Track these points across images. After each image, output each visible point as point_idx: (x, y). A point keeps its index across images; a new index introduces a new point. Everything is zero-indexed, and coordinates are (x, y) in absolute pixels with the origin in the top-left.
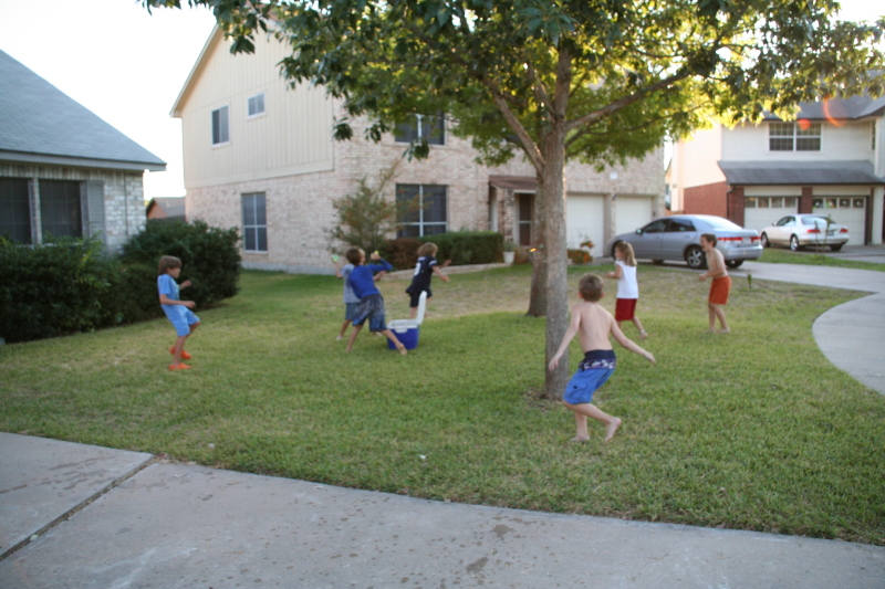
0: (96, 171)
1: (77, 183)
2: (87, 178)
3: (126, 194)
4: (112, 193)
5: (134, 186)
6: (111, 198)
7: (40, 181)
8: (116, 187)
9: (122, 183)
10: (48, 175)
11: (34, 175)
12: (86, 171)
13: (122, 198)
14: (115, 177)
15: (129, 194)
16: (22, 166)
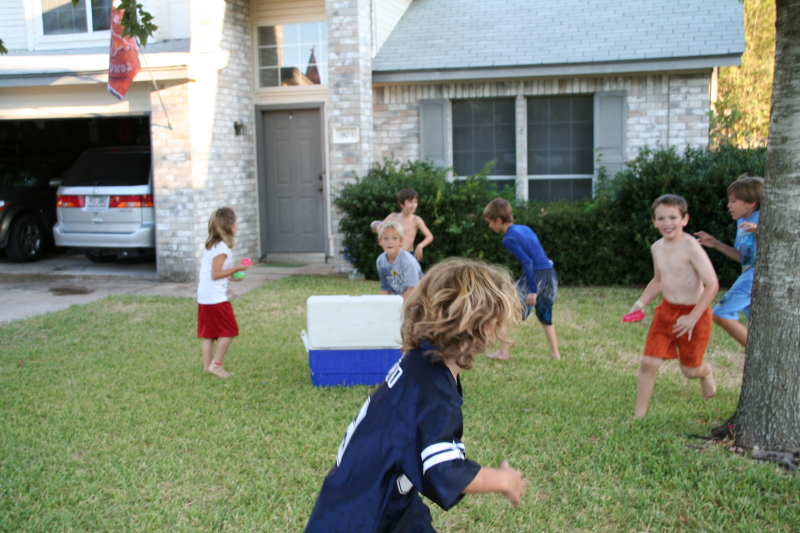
0: (614, 78)
1: (589, 98)
2: (598, 89)
3: (671, 106)
4: (643, 106)
5: (688, 93)
6: (638, 113)
7: (529, 98)
8: (653, 98)
9: (665, 90)
10: (536, 91)
11: (519, 93)
12: (597, 79)
13: (663, 113)
14: (650, 84)
15: (676, 105)
16: (501, 83)
